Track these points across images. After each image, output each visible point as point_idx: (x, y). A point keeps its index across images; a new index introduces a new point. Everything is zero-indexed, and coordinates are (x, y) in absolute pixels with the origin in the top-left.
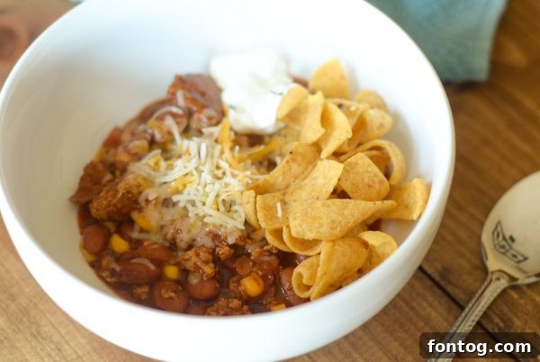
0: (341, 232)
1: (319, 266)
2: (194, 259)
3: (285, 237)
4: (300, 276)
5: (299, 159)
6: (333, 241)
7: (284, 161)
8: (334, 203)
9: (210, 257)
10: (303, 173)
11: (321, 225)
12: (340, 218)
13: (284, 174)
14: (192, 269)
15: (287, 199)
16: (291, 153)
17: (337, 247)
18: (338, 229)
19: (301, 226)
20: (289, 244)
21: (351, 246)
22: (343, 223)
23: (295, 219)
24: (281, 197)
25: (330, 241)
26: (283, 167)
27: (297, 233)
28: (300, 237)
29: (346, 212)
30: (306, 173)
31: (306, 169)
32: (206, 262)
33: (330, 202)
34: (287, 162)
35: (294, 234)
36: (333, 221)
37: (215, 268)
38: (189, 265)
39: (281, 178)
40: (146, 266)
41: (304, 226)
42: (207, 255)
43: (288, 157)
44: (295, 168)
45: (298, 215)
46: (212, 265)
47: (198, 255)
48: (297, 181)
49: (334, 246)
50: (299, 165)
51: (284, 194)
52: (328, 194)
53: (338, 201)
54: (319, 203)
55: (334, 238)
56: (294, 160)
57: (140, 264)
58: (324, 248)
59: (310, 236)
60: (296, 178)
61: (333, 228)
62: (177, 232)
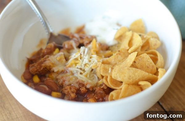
0: (132, 81)
1: (120, 93)
2: (69, 90)
3: (108, 79)
4: (112, 96)
5: (122, 54)
6: (129, 84)
7: (116, 54)
8: (132, 69)
10: (123, 60)
11: (125, 76)
12: (133, 76)
13: (115, 58)
15: (114, 67)
16: (119, 51)
17: (129, 87)
18: (132, 80)
19: (116, 74)
20: (109, 83)
21: (135, 88)
22: (134, 78)
23: (115, 71)
25: (126, 84)
26: (115, 56)
27: (115, 77)
28: (115, 79)
29: (136, 74)
30: (124, 60)
31: (124, 58)
33: (131, 68)
34: (117, 54)
35: (113, 77)
36: (130, 76)
38: (66, 92)
39: (113, 60)
40: (45, 88)
41: (118, 75)
43: (117, 52)
44: (120, 57)
45: (117, 70)
47: (71, 89)
48: (120, 62)
49: (128, 86)
50: (122, 56)
52: (130, 65)
53: (134, 69)
54: (126, 68)
55: (128, 83)
56: (120, 54)
57: (43, 87)
58: (123, 86)
59: (119, 79)
61: (129, 79)
62: (64, 81)
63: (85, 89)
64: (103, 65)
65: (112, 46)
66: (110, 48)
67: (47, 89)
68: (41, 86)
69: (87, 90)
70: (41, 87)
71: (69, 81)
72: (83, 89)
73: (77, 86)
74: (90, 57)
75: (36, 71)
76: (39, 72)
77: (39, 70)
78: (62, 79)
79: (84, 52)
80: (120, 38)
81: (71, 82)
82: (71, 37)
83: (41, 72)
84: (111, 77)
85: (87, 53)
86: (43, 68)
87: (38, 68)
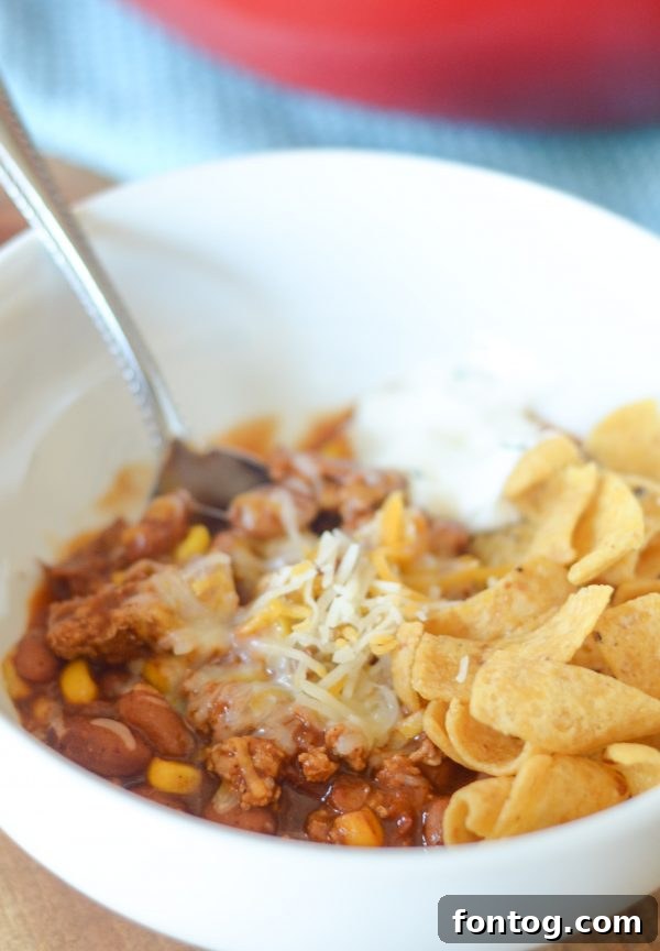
0: (576, 740)
1: (507, 797)
2: (240, 757)
3: (451, 719)
4: (464, 810)
5: (534, 585)
6: (553, 754)
7: (502, 583)
8: (579, 677)
9: (274, 766)
10: (535, 617)
11: (537, 712)
12: (582, 711)
13: (495, 609)
14: (227, 776)
15: (485, 656)
16: (520, 570)
17: (558, 770)
18: (572, 731)
19: (494, 698)
20: (454, 739)
21: (589, 777)
22: (585, 725)
23: (488, 682)
24: (475, 651)
25: (543, 752)
26: (497, 596)
27: (483, 710)
28: (484, 720)
29: (599, 703)
30: (542, 618)
31: (544, 610)
32: (261, 773)
33: (572, 671)
34: (508, 586)
35: (475, 712)
36: (565, 713)
37: (274, 791)
38: (224, 766)
39: (486, 617)
40: (118, 740)
41: (501, 701)
42: (269, 759)
43: (511, 577)
44: (521, 604)
45: (497, 675)
46: (269, 783)
47: (251, 752)
48: (519, 631)
49: (552, 766)
50: (531, 599)
51: (484, 647)
52: (568, 654)
53: (588, 675)
54: (549, 665)
55: (552, 748)
56: (522, 587)
57: (107, 731)
58: (526, 765)
59: (506, 726)
60: (520, 624)
61: (560, 727)
62: (220, 708)
63: (323, 758)
64: (427, 637)
65: (489, 535)
66: (479, 545)
67: (130, 743)
68: (98, 723)
69: (333, 766)
70: (99, 728)
71: (247, 711)
72: (314, 762)
73: (286, 742)
74: (365, 592)
75: (82, 643)
76: (96, 647)
77: (98, 640)
78: (213, 696)
79: (338, 562)
80: (534, 496)
81: (257, 715)
82: (275, 473)
83: (106, 650)
84: (465, 704)
85: (355, 568)
86: (119, 632)
87: (91, 630)
